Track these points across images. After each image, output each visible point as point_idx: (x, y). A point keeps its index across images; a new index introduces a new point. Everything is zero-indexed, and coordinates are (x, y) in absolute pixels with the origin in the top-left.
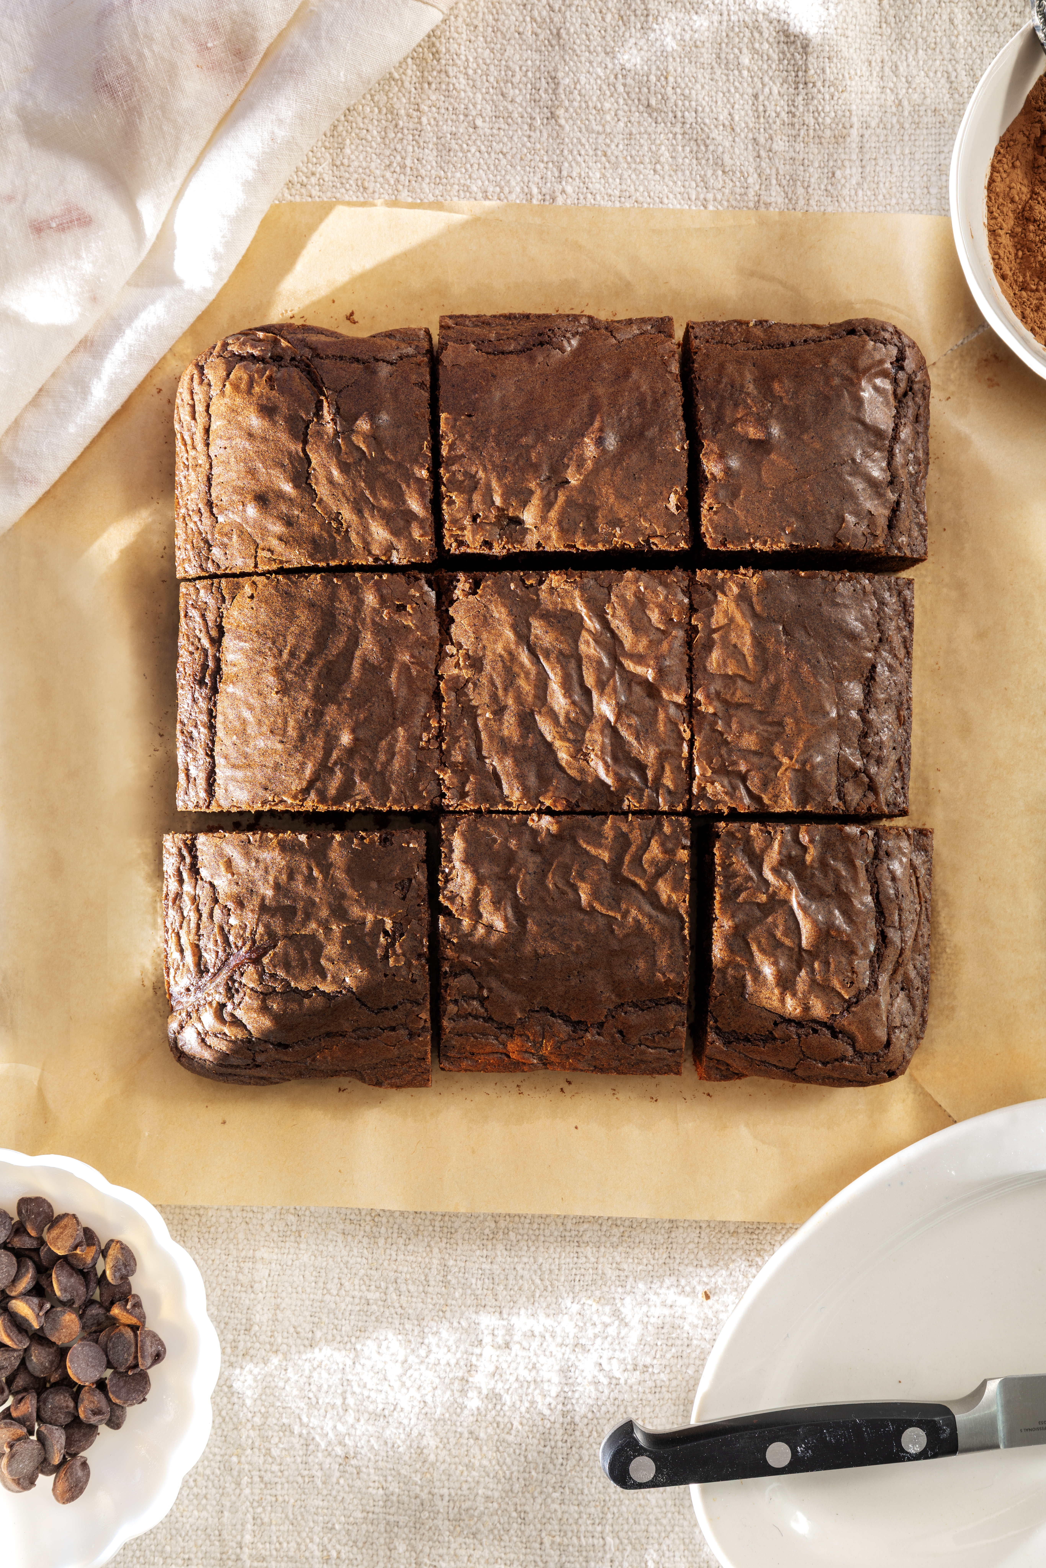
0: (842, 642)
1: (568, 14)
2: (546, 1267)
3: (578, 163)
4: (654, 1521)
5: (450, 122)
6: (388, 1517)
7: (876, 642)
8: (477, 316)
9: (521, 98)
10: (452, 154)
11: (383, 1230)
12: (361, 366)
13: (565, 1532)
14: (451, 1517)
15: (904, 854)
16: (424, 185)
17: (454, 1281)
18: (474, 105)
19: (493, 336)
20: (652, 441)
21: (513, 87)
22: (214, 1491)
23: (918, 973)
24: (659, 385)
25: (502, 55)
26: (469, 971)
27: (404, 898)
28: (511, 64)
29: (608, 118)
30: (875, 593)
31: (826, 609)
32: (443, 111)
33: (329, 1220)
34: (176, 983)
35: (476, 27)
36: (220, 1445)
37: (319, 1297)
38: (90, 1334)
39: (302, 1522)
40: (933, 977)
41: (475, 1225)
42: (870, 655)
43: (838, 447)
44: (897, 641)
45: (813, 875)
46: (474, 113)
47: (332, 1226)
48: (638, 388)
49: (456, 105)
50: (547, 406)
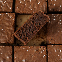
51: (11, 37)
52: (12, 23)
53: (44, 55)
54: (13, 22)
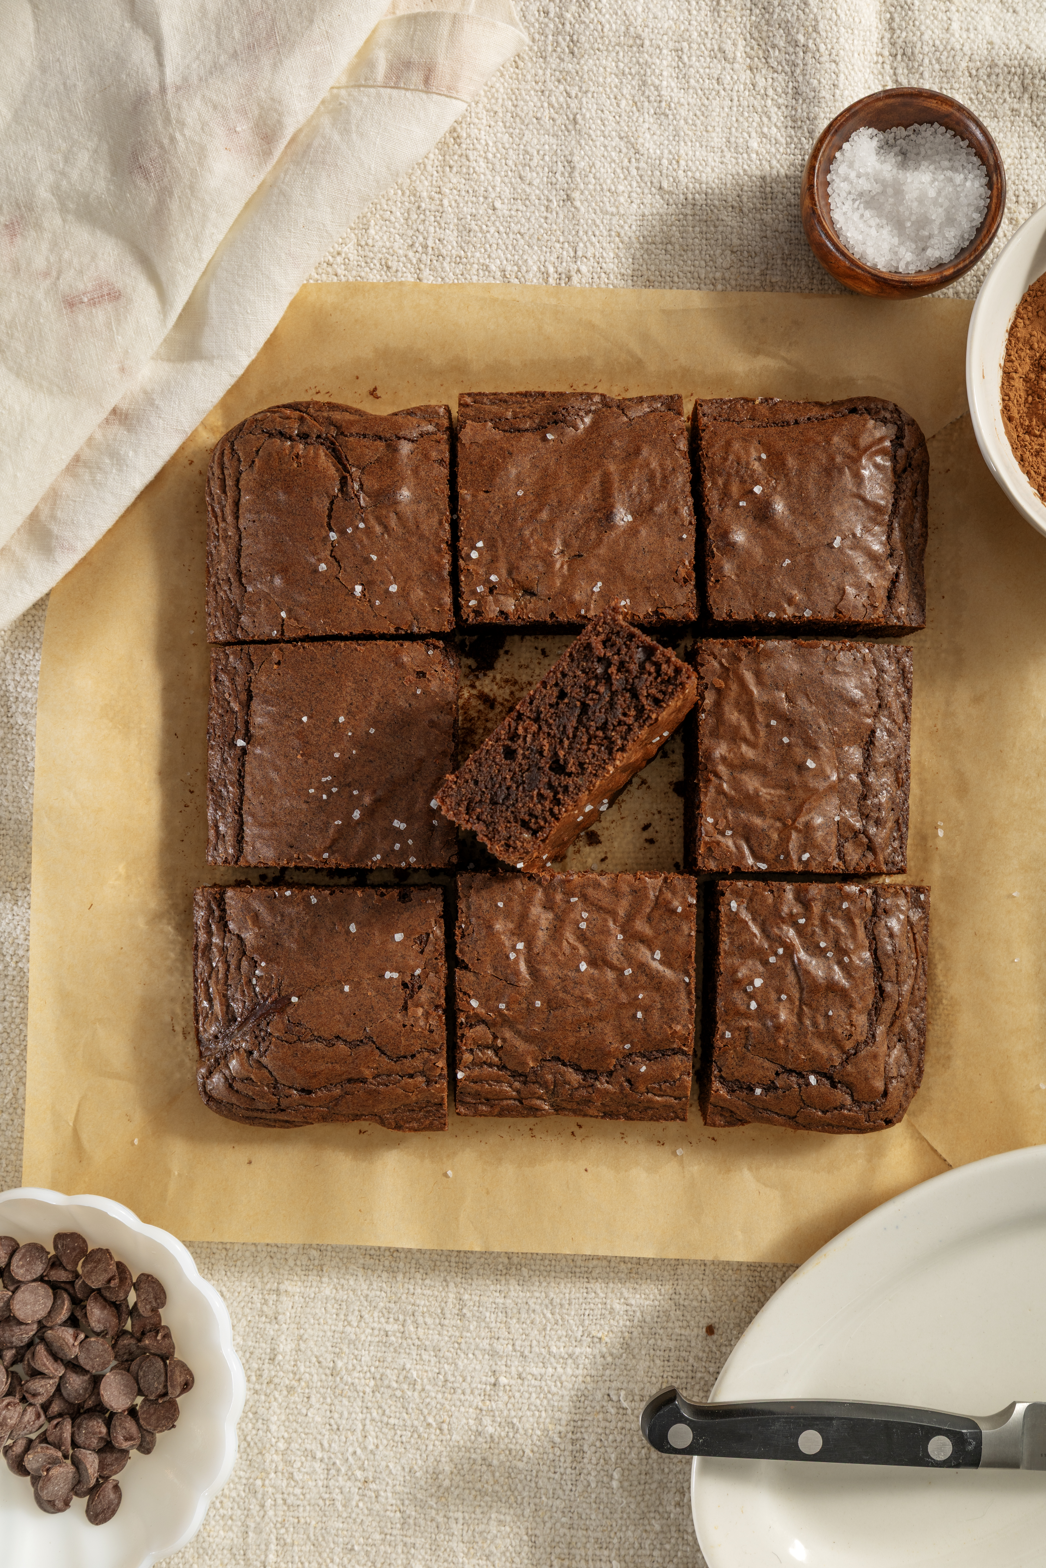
0: (842, 708)
1: (584, 100)
2: (557, 1301)
3: (592, 244)
4: (658, 1546)
5: (470, 204)
6: (405, 1539)
7: (875, 709)
8: (495, 394)
9: (538, 180)
10: (472, 234)
11: (401, 1265)
12: (383, 444)
13: (574, 1556)
14: (466, 1539)
15: (901, 911)
16: (446, 264)
17: (469, 1314)
18: (494, 188)
19: (509, 414)
20: (661, 516)
21: (531, 170)
22: (239, 1512)
23: (915, 1025)
24: (668, 462)
25: (521, 139)
26: (484, 1022)
27: (422, 952)
28: (529, 148)
29: (622, 200)
30: (874, 662)
31: (827, 677)
32: (463, 193)
33: (350, 1255)
34: (205, 1030)
35: (496, 113)
36: (245, 1468)
37: (340, 1328)
38: (122, 1362)
39: (324, 1544)
40: (930, 1027)
41: (490, 1261)
42: (869, 721)
43: (839, 522)
44: (895, 706)
45: (814, 931)
46: (493, 195)
47: (353, 1261)
48: (648, 465)
49: (476, 188)
50: (561, 482)
51: (721, 683)
52: (720, 791)
53: (474, 555)
54: (708, 798)
